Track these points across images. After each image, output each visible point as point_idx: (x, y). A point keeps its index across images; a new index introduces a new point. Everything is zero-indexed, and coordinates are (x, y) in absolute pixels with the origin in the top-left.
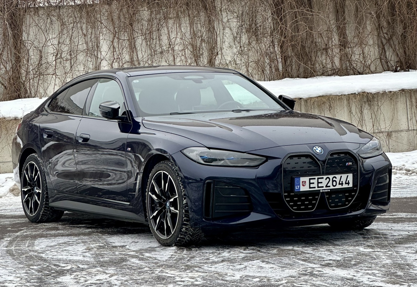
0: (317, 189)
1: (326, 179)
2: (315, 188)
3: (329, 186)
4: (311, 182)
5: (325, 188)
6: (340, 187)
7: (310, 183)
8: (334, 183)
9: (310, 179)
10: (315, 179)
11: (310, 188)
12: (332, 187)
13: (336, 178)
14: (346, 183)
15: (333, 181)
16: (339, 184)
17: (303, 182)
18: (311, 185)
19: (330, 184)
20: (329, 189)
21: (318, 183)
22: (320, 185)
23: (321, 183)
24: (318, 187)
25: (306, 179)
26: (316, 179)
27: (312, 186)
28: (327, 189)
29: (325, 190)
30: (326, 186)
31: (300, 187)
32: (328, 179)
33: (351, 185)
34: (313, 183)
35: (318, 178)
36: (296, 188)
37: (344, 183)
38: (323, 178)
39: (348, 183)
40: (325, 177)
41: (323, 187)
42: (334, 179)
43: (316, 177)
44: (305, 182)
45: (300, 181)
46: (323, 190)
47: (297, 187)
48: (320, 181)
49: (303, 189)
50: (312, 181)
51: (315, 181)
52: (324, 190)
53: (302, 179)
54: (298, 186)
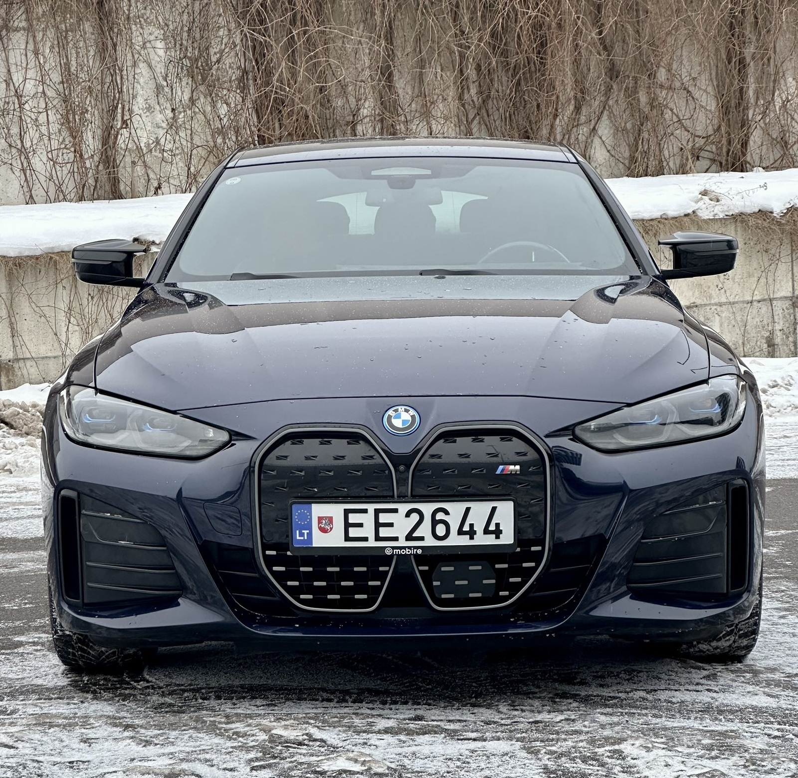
0: (372, 543)
1: (408, 515)
2: (365, 539)
3: (422, 539)
4: (350, 521)
5: (402, 542)
6: (465, 541)
7: (347, 525)
8: (441, 530)
9: (347, 512)
10: (365, 511)
11: (347, 538)
12: (430, 542)
13: (446, 513)
14: (486, 531)
15: (435, 522)
16: (460, 532)
17: (320, 519)
18: (351, 529)
19: (425, 530)
20: (417, 548)
21: (378, 525)
22: (384, 532)
23: (391, 525)
24: (378, 538)
25: (335, 511)
26: (371, 512)
27: (353, 532)
28: (410, 548)
29: (404, 548)
30: (409, 537)
31: (310, 535)
32: (415, 517)
33: (508, 538)
34: (360, 525)
35: (377, 512)
36: (298, 538)
37: (479, 528)
38: (395, 511)
39: (498, 533)
40: (404, 508)
41: (396, 539)
42: (440, 516)
43: (371, 508)
44: (330, 520)
45: (311, 515)
46: (394, 548)
47: (302, 535)
48: (384, 518)
49: (320, 540)
50: (353, 518)
51: (368, 520)
52: (401, 548)
53: (319, 510)
54: (306, 532)
